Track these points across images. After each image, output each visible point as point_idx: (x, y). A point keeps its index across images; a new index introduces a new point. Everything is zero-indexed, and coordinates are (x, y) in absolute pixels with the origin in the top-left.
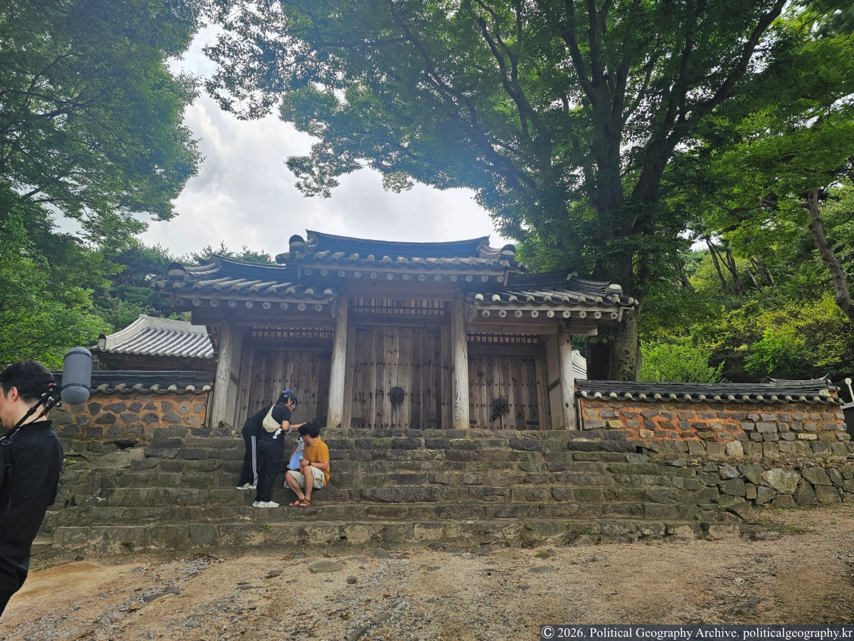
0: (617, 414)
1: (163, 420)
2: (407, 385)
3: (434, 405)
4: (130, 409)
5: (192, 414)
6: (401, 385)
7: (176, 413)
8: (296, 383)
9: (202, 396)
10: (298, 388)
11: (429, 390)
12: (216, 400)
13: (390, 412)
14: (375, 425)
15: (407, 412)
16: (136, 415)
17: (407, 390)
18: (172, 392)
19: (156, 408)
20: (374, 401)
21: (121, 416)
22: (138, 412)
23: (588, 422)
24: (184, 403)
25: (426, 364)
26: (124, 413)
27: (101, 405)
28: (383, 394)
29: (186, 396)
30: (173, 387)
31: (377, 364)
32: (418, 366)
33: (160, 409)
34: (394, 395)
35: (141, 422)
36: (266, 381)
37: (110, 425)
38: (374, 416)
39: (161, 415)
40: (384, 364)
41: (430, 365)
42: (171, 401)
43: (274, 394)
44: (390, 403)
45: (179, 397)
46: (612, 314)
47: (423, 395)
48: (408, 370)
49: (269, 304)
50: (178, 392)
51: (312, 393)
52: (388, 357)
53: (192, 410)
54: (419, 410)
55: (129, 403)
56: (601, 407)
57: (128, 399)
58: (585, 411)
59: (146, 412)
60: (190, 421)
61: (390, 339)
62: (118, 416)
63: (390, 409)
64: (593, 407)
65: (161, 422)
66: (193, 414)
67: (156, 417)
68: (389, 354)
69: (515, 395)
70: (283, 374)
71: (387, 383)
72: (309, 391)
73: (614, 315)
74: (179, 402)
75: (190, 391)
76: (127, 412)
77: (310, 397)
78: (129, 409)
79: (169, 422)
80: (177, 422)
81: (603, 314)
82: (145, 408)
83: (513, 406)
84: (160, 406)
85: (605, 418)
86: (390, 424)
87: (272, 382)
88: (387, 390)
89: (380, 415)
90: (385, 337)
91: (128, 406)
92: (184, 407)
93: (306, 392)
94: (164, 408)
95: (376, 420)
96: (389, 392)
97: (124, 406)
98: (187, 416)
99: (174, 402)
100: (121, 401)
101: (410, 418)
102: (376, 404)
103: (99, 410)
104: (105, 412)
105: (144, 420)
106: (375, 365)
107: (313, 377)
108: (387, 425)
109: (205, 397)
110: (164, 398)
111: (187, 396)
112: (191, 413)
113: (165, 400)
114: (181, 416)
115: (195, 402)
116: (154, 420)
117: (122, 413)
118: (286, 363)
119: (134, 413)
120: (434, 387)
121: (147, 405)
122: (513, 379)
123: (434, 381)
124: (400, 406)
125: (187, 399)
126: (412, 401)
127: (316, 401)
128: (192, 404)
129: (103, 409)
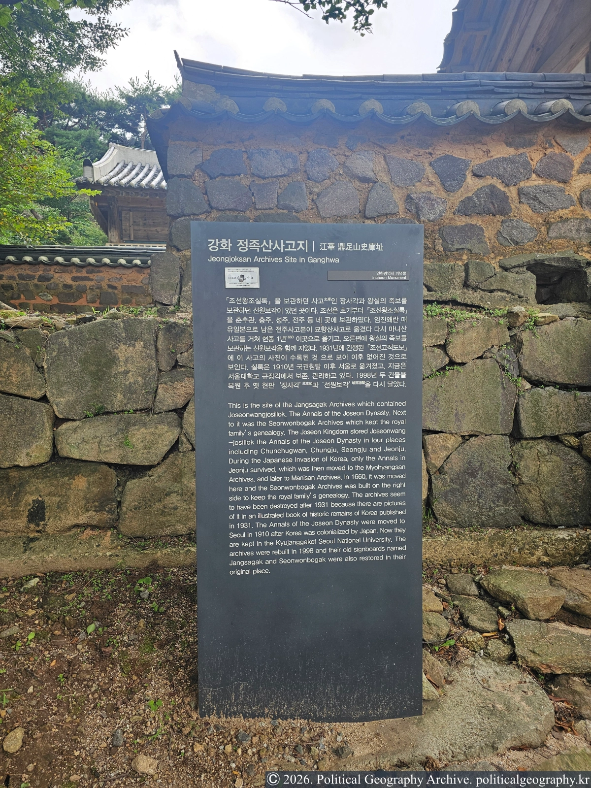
4: (543, 173)
16: (562, 191)
21: (520, 192)
22: (564, 182)
26: (529, 183)
55: (535, 156)
57: (531, 144)
59: (586, 180)
62: (512, 192)
76: (535, 181)
78: (540, 173)
82: (582, 171)
91: (533, 164)
97: (525, 165)
103: (463, 177)
104: (478, 183)
117: (522, 184)
119: (554, 184)
121: (585, 162)
129: (475, 175)
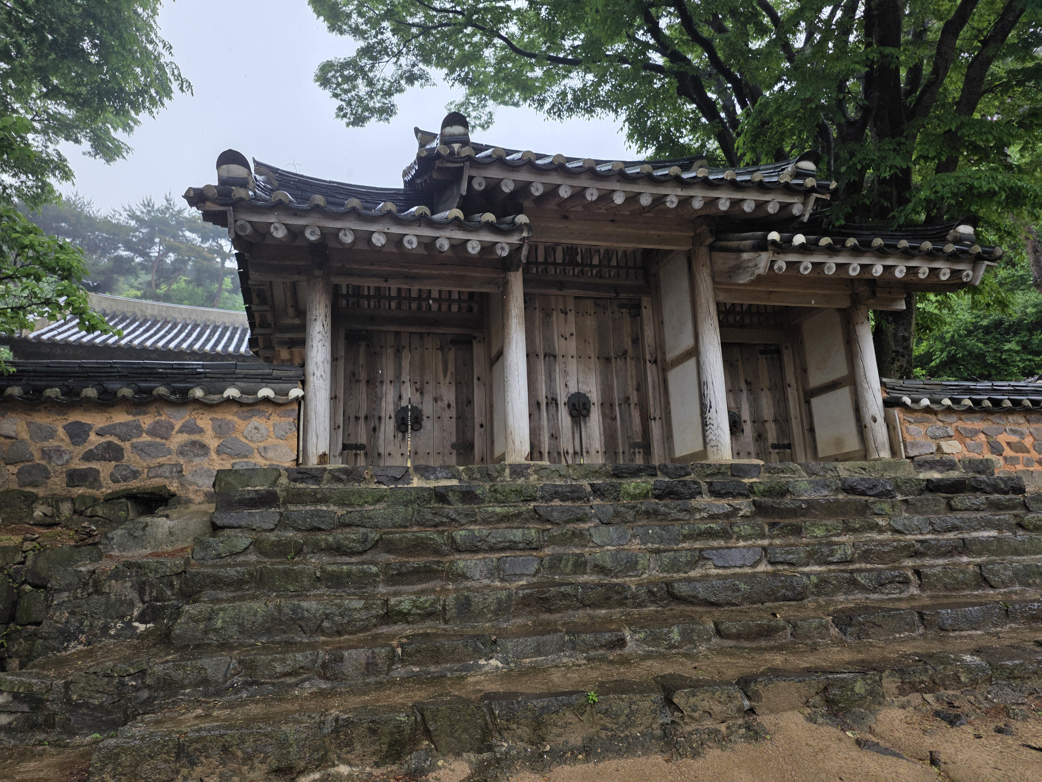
0: (951, 431)
1: (218, 452)
2: (594, 389)
3: (637, 420)
4: (152, 432)
5: (272, 441)
6: (583, 389)
7: (243, 440)
8: (418, 386)
9: (289, 408)
10: (422, 393)
11: (628, 398)
12: (312, 415)
13: (570, 432)
14: (549, 453)
15: (597, 432)
16: (164, 445)
17: (594, 396)
18: (231, 401)
19: (201, 431)
20: (545, 414)
21: (134, 447)
22: (166, 439)
23: (914, 445)
24: (255, 421)
25: (620, 357)
26: (141, 440)
27: (90, 427)
28: (557, 404)
29: (257, 407)
30: (232, 392)
31: (545, 356)
32: (608, 360)
33: (210, 432)
34: (574, 405)
35: (175, 459)
36: (368, 382)
37: (114, 463)
38: (547, 439)
39: (213, 443)
40: (555, 357)
41: (625, 358)
42: (229, 417)
43: (383, 404)
44: (569, 418)
45: (245, 409)
46: (965, 273)
47: (620, 405)
48: (592, 366)
49: (415, 240)
50: (245, 401)
51: (446, 402)
52: (560, 345)
53: (271, 434)
54: (616, 431)
55: (147, 421)
56: (928, 421)
57: (145, 413)
58: (907, 429)
59: (184, 438)
60: (270, 454)
61: (562, 316)
62: (126, 445)
63: (570, 428)
64: (917, 421)
65: (214, 455)
66: (276, 442)
67: (204, 447)
68: (562, 340)
69: (751, 406)
70: (395, 371)
71: (563, 386)
72: (442, 400)
73: (968, 275)
74: (245, 419)
75: (266, 400)
76: (145, 438)
77: (443, 409)
78: (149, 433)
79: (231, 456)
80: (246, 456)
81: (953, 272)
82: (181, 431)
83: (749, 422)
84: (210, 428)
85: (934, 438)
86: (571, 451)
87: (378, 384)
88: (562, 398)
89: (554, 437)
90: (555, 313)
91: (145, 427)
92: (256, 428)
93: (436, 400)
94: (218, 430)
95: (550, 444)
96: (566, 400)
97: (138, 428)
98: (263, 444)
99: (235, 419)
100: (130, 418)
101: (603, 441)
102: (548, 419)
103: (88, 435)
104: (102, 440)
105: (181, 453)
106: (542, 357)
107: (445, 375)
108: (567, 453)
109: (293, 410)
110: (215, 412)
111: (261, 407)
112: (270, 440)
113: (218, 416)
114: (252, 445)
115: (275, 418)
116: (201, 452)
117: (134, 440)
118: (398, 352)
119: (158, 440)
120: (635, 392)
121: (184, 426)
122: (747, 383)
123: (635, 383)
124: (585, 423)
125: (261, 413)
126: (604, 415)
127: (454, 414)
128: (270, 423)
129: (97, 434)
